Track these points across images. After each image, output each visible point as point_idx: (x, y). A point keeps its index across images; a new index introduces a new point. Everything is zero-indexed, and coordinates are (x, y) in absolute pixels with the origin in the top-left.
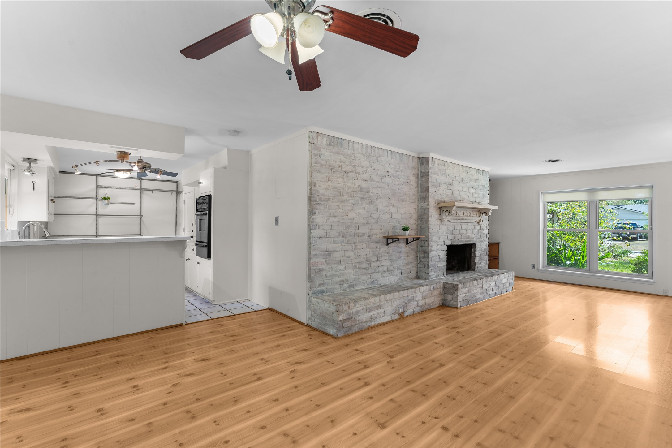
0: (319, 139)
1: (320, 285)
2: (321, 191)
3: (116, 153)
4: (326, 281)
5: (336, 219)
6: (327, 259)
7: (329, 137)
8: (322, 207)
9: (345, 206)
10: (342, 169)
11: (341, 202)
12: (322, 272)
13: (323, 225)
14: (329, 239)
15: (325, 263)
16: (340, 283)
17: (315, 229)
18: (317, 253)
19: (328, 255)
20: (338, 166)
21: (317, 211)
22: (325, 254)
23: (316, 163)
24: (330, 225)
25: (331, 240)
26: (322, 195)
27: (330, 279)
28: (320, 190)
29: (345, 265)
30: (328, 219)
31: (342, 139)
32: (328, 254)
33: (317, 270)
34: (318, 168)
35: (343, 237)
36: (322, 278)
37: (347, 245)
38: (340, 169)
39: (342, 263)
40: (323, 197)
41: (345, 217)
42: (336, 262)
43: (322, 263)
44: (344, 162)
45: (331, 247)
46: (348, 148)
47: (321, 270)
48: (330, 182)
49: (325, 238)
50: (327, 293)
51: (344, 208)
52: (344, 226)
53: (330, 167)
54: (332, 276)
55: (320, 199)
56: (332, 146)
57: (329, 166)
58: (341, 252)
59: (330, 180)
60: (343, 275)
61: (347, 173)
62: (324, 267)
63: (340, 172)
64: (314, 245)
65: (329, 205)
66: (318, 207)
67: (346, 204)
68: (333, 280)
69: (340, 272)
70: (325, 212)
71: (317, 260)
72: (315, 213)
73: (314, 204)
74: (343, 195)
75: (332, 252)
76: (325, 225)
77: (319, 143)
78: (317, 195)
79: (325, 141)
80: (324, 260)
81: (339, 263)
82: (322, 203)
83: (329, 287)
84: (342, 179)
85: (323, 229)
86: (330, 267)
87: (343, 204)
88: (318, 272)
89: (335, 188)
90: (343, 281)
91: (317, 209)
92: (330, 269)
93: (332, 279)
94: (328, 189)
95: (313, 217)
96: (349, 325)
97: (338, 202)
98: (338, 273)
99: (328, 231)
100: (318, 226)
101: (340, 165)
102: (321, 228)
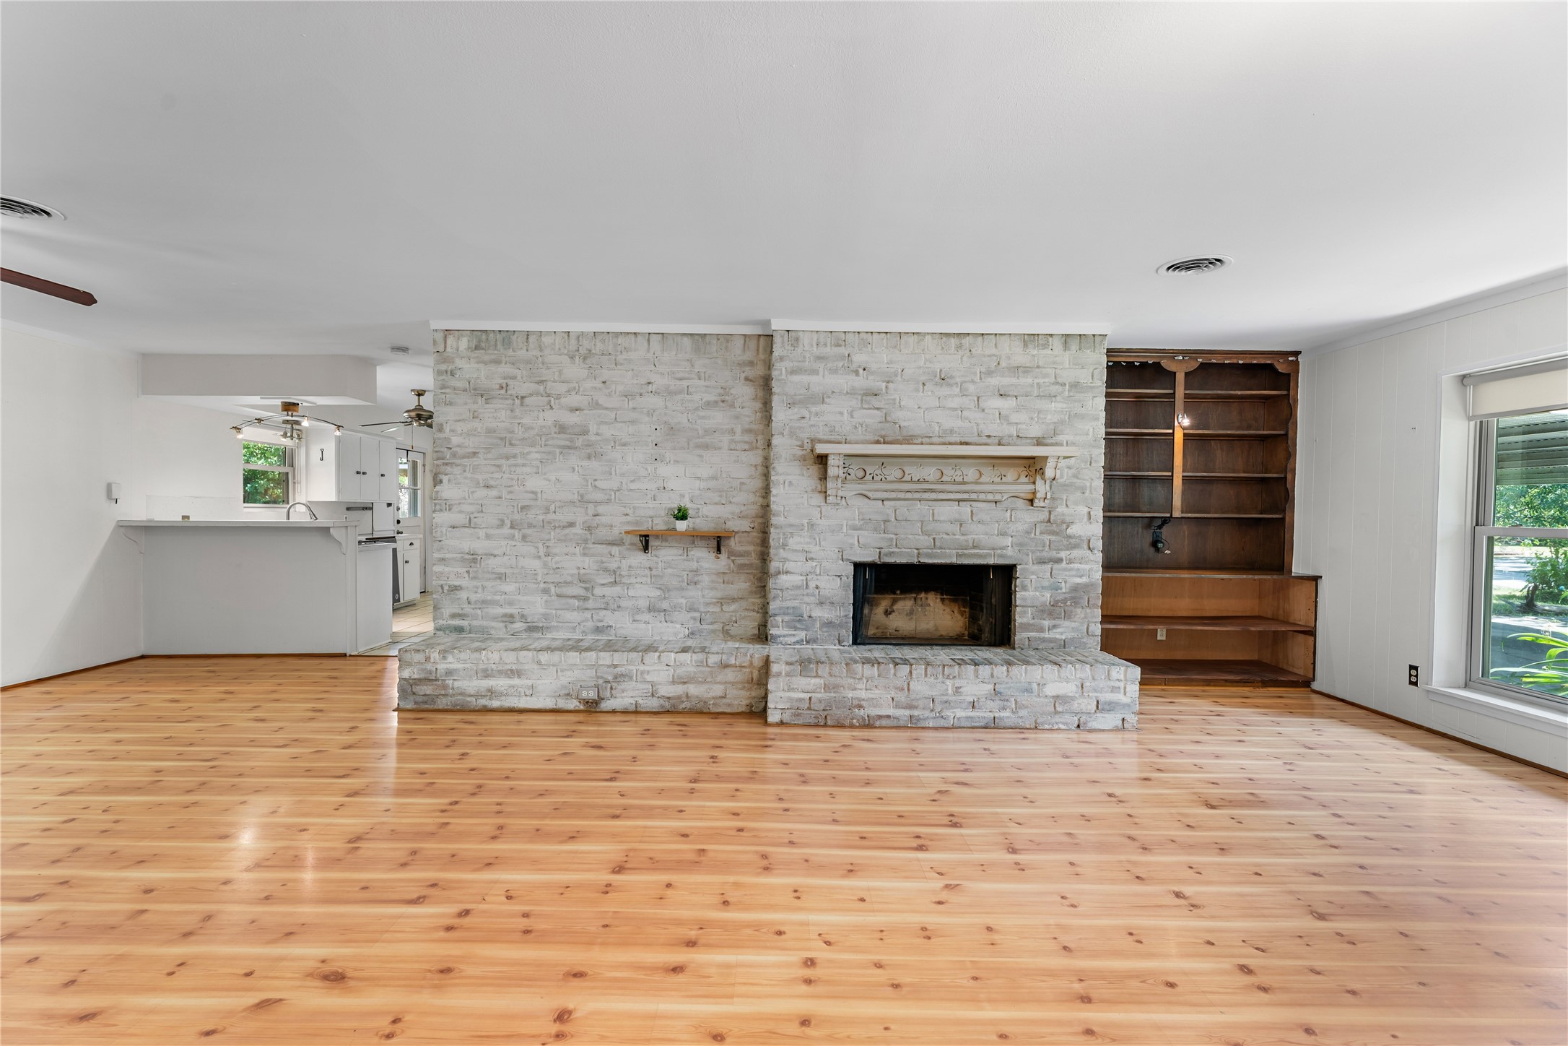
0: (450, 341)
1: (453, 616)
2: (455, 440)
3: (280, 404)
4: (468, 610)
5: (494, 493)
6: (471, 570)
7: (474, 333)
8: (457, 470)
9: (516, 465)
10: (509, 392)
11: (507, 458)
12: (458, 593)
13: (460, 504)
14: (476, 530)
15: (466, 575)
16: (504, 619)
17: (441, 510)
18: (446, 557)
19: (474, 561)
20: (498, 387)
21: (445, 479)
22: (467, 559)
23: (442, 389)
24: (478, 504)
25: (481, 533)
26: (458, 446)
27: (480, 608)
28: (452, 438)
29: (517, 585)
30: (473, 492)
31: (509, 333)
32: (474, 559)
33: (446, 588)
34: (447, 396)
35: (512, 527)
36: (459, 605)
37: (524, 544)
38: (503, 392)
39: (507, 580)
40: (460, 451)
41: (516, 488)
42: (494, 576)
43: (458, 575)
44: (514, 378)
45: (480, 546)
46: (525, 348)
47: (457, 588)
48: (478, 420)
49: (466, 529)
50: (470, 633)
51: (513, 469)
52: (513, 506)
53: (478, 392)
54: (484, 602)
55: (454, 455)
56: (483, 349)
57: (475, 389)
58: (506, 558)
59: (477, 418)
60: (511, 603)
61: (523, 398)
62: (464, 582)
63: (502, 398)
64: (440, 541)
65: (475, 465)
66: (449, 469)
67: (520, 461)
68: (486, 610)
69: (503, 597)
70: (466, 478)
71: (447, 569)
72: (441, 481)
73: (440, 464)
74: (511, 444)
75: (483, 557)
76: (464, 503)
77: (449, 349)
78: (448, 448)
79: (464, 344)
80: (465, 570)
81: (500, 578)
82: (458, 461)
83: (475, 623)
84: (508, 412)
85: (461, 512)
86: (480, 584)
87: (512, 461)
88: (448, 591)
89: (490, 431)
90: (512, 616)
91: (446, 474)
92: (477, 588)
93: (484, 608)
94: (475, 435)
95: (438, 488)
96: (428, 693)
97: (498, 458)
98: (497, 598)
99: (472, 516)
100: (449, 506)
101: (504, 385)
102: (455, 508)
